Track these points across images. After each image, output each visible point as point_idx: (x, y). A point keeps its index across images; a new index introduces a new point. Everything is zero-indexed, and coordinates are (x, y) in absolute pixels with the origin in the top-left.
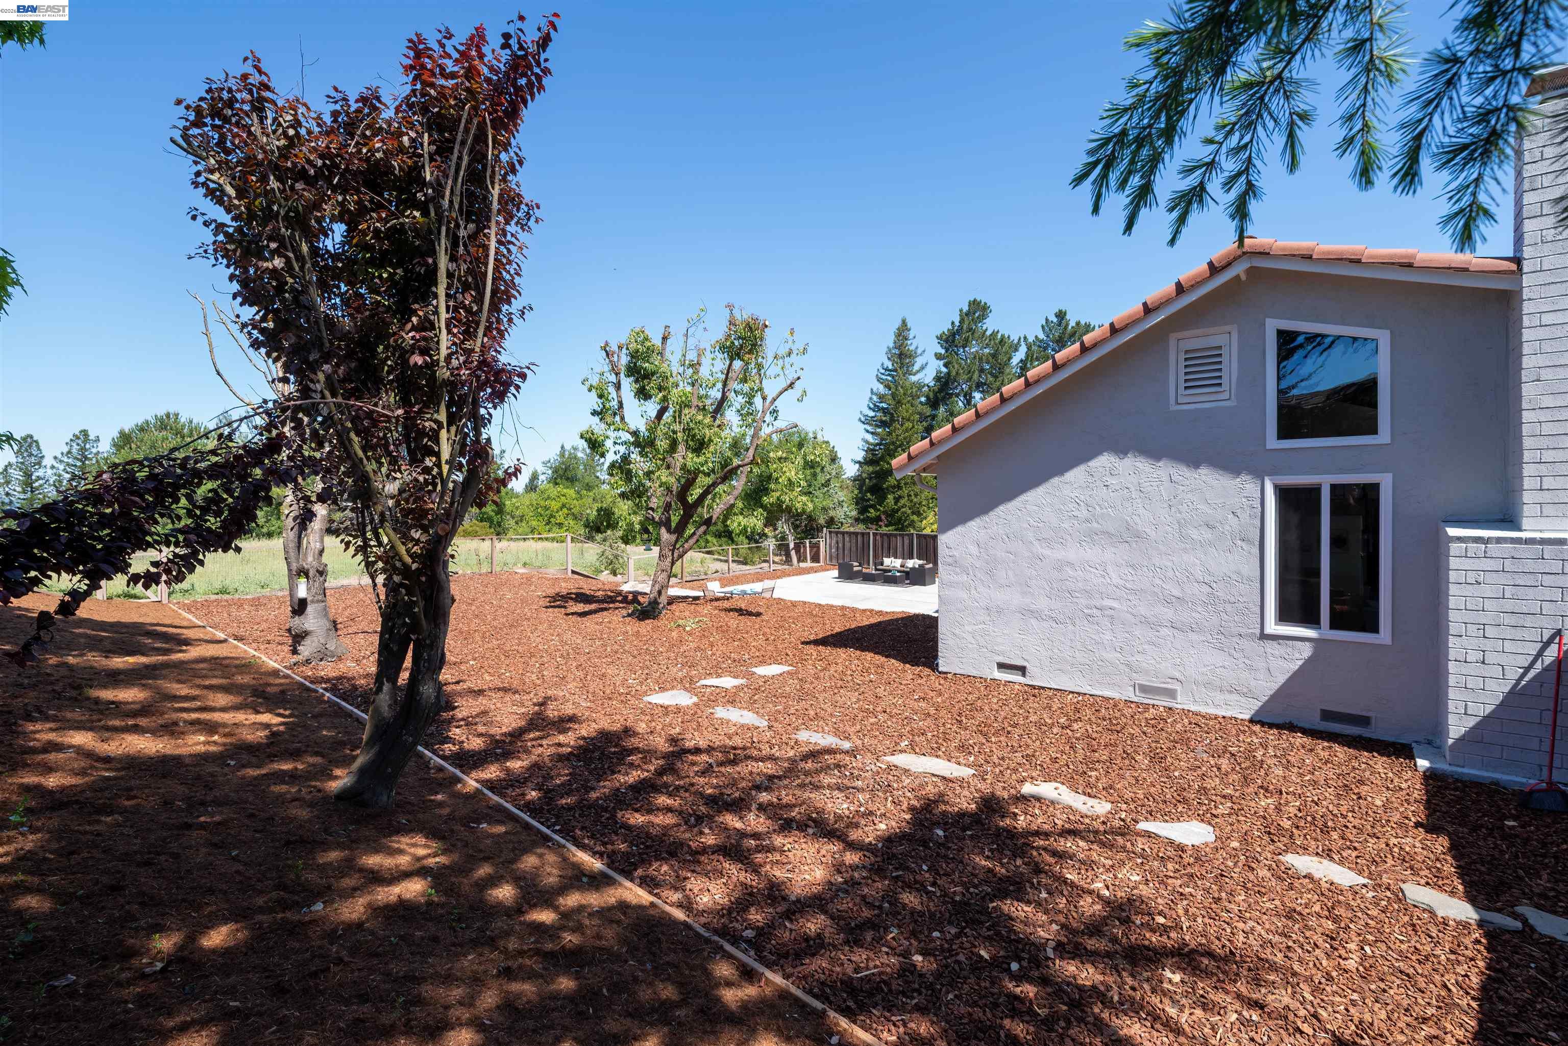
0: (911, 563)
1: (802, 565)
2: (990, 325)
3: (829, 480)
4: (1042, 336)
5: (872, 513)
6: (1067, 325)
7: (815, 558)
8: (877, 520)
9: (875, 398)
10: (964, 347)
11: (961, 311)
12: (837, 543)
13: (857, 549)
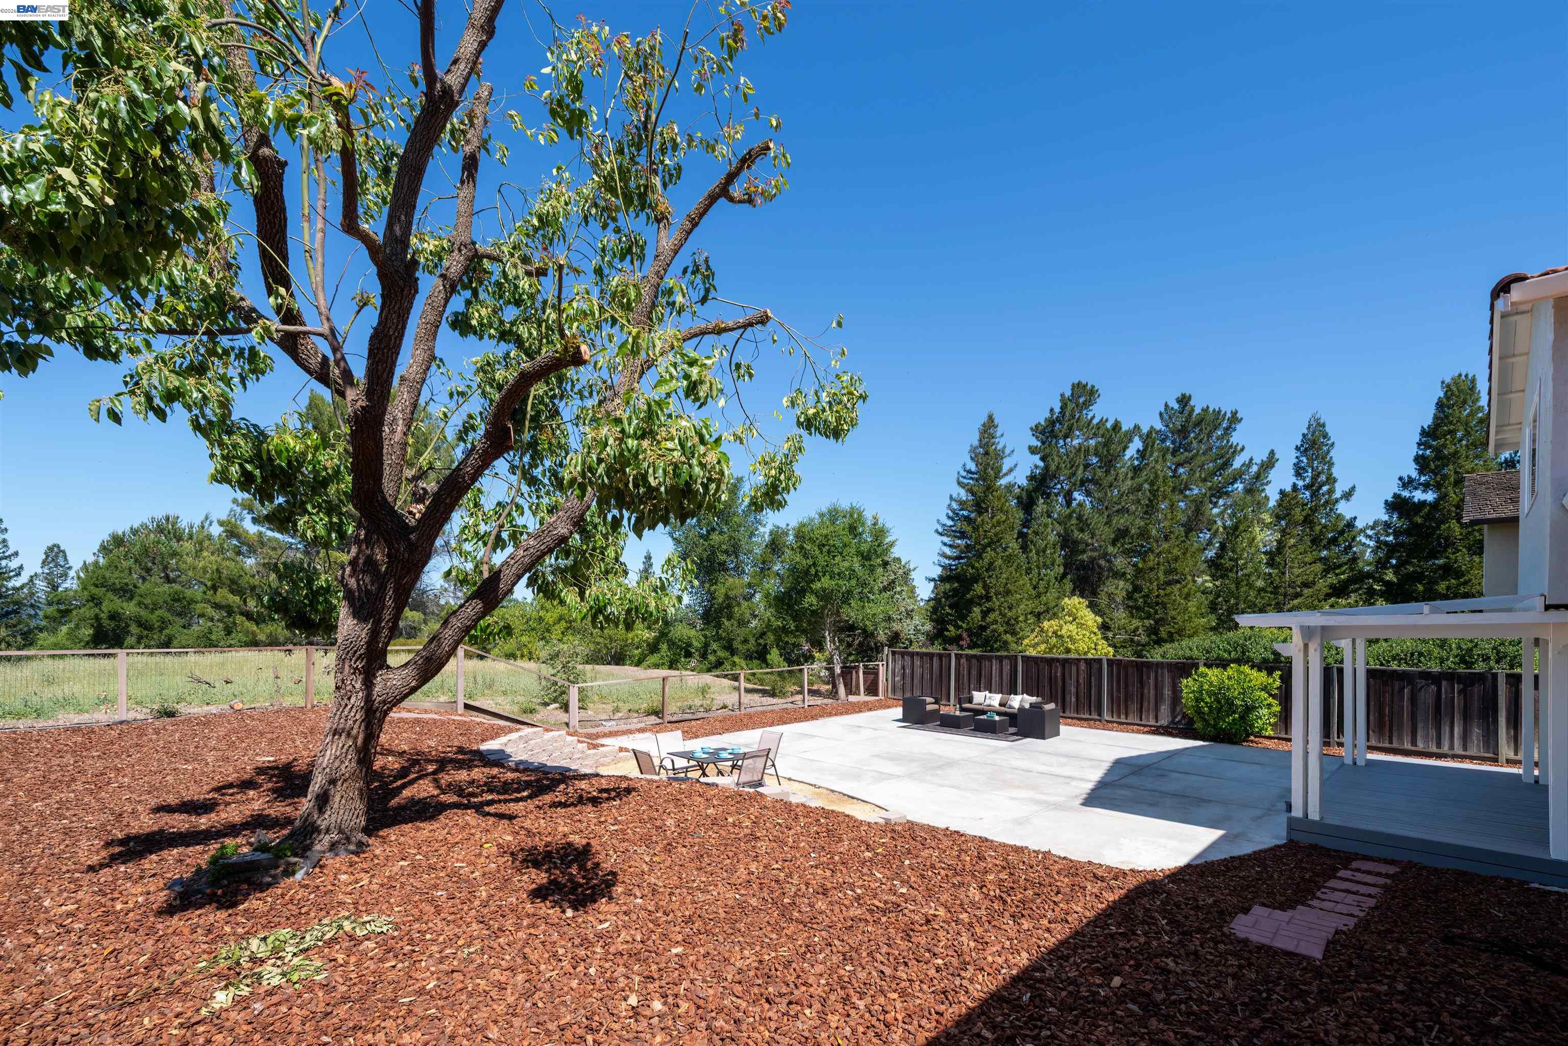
0: (1017, 701)
1: (852, 698)
2: (1099, 411)
3: (893, 582)
4: (1159, 426)
5: (952, 631)
6: (1193, 410)
7: (872, 689)
8: (956, 640)
9: (955, 505)
10: (1066, 437)
11: (1062, 395)
12: (903, 668)
13: (932, 677)
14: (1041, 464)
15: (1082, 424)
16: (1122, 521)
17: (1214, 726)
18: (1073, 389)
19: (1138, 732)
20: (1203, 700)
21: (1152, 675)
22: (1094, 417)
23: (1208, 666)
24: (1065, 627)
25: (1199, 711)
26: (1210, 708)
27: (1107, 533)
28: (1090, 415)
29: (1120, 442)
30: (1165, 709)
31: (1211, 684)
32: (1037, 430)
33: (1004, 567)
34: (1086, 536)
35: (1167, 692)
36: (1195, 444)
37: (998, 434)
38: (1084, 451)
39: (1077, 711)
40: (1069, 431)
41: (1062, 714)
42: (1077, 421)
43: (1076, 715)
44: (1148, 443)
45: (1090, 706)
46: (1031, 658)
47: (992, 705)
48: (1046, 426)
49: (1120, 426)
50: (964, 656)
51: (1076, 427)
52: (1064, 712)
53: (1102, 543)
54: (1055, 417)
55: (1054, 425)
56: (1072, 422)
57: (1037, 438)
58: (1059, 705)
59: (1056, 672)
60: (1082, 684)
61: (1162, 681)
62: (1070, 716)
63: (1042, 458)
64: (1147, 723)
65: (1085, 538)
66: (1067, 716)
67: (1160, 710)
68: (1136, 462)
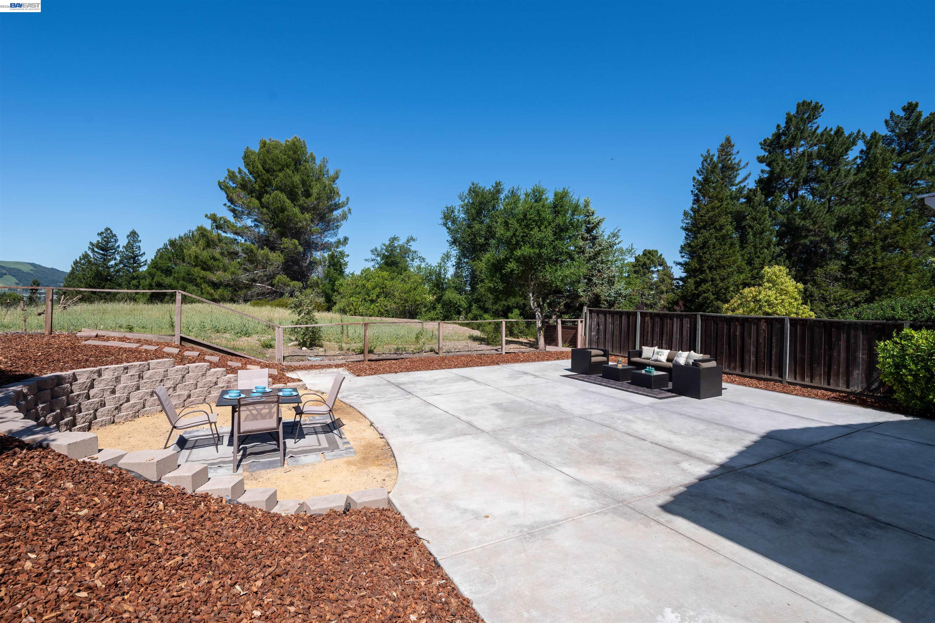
0: (684, 358)
1: (550, 349)
7: (573, 342)
10: (791, 146)
11: (788, 114)
12: (598, 324)
13: (621, 333)
14: (767, 169)
15: (806, 135)
16: (844, 210)
17: (921, 399)
18: (798, 108)
19: (823, 398)
20: (905, 367)
21: (843, 337)
22: (818, 127)
23: (916, 327)
24: (763, 293)
25: (900, 380)
26: (915, 376)
27: (829, 221)
28: (815, 126)
29: (843, 144)
30: (858, 374)
31: (918, 348)
32: (765, 144)
33: (718, 246)
34: (808, 223)
35: (861, 356)
36: (922, 144)
37: (734, 152)
38: (808, 156)
39: (757, 371)
40: (794, 142)
41: (740, 373)
42: (801, 133)
43: (755, 375)
44: (872, 143)
45: (771, 367)
46: (710, 316)
47: (657, 361)
48: (774, 140)
49: (843, 132)
50: (648, 315)
51: (801, 138)
52: (742, 371)
53: (824, 229)
54: (781, 131)
55: (780, 138)
56: (797, 134)
57: (765, 150)
58: (738, 363)
59: (735, 331)
60: (763, 344)
61: (856, 343)
62: (748, 375)
63: (768, 165)
64: (836, 388)
65: (808, 225)
66: (746, 375)
67: (852, 375)
68: (859, 161)
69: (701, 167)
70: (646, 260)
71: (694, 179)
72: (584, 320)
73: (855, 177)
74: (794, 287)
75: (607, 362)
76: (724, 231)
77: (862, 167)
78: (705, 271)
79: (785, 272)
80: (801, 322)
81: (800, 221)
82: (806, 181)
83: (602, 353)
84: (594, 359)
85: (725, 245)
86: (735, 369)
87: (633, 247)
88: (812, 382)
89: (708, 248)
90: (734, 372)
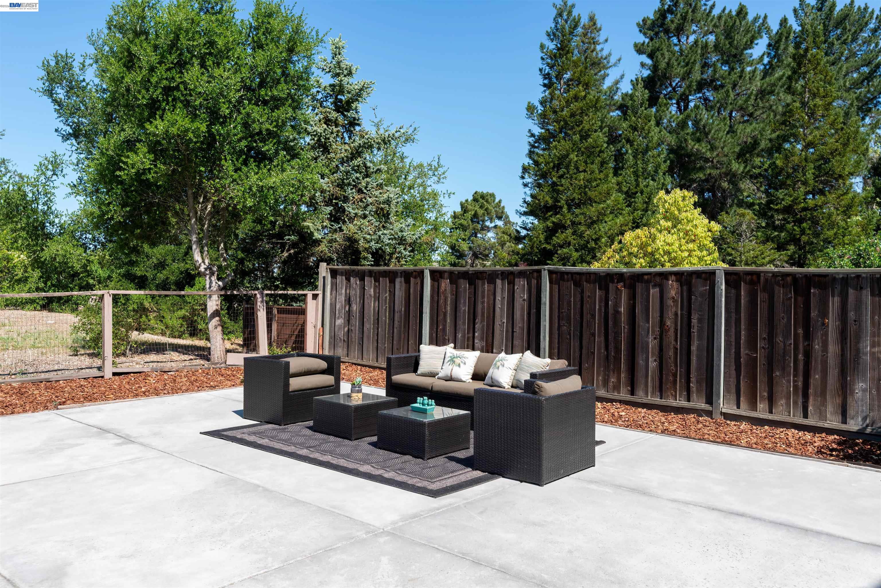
6: (834, 7)
12: (349, 301)
13: (392, 319)
14: (649, 62)
15: (699, 15)
16: (749, 130)
21: (833, 306)
22: (713, 6)
24: (658, 239)
27: (731, 145)
28: (710, 4)
29: (747, 31)
30: (865, 390)
32: (645, 26)
34: (703, 148)
35: (869, 348)
37: (601, 39)
38: (702, 47)
39: (661, 391)
40: (684, 23)
41: (629, 397)
42: (693, 11)
43: (657, 400)
44: (781, 34)
45: (688, 381)
46: (567, 273)
47: (450, 379)
48: (657, 20)
49: (746, 14)
50: (446, 275)
51: (692, 20)
52: (632, 393)
53: (725, 159)
54: (666, 7)
55: (666, 18)
56: (687, 12)
57: (645, 34)
58: (623, 375)
59: (617, 305)
60: (672, 330)
61: (858, 321)
62: (645, 401)
63: (651, 56)
64: (820, 424)
65: (704, 150)
66: (639, 401)
67: (852, 392)
68: (766, 60)
69: (553, 26)
70: (477, 208)
71: (542, 47)
72: (320, 292)
73: (762, 82)
74: (706, 229)
75: (335, 389)
76: (590, 140)
77: (770, 68)
78: (561, 208)
79: (692, 201)
80: (748, 278)
81: (693, 143)
82: (701, 86)
83: (323, 365)
84: (295, 383)
85: (592, 163)
86: (617, 388)
87: (441, 162)
88: (771, 412)
89: (567, 167)
90: (615, 395)
